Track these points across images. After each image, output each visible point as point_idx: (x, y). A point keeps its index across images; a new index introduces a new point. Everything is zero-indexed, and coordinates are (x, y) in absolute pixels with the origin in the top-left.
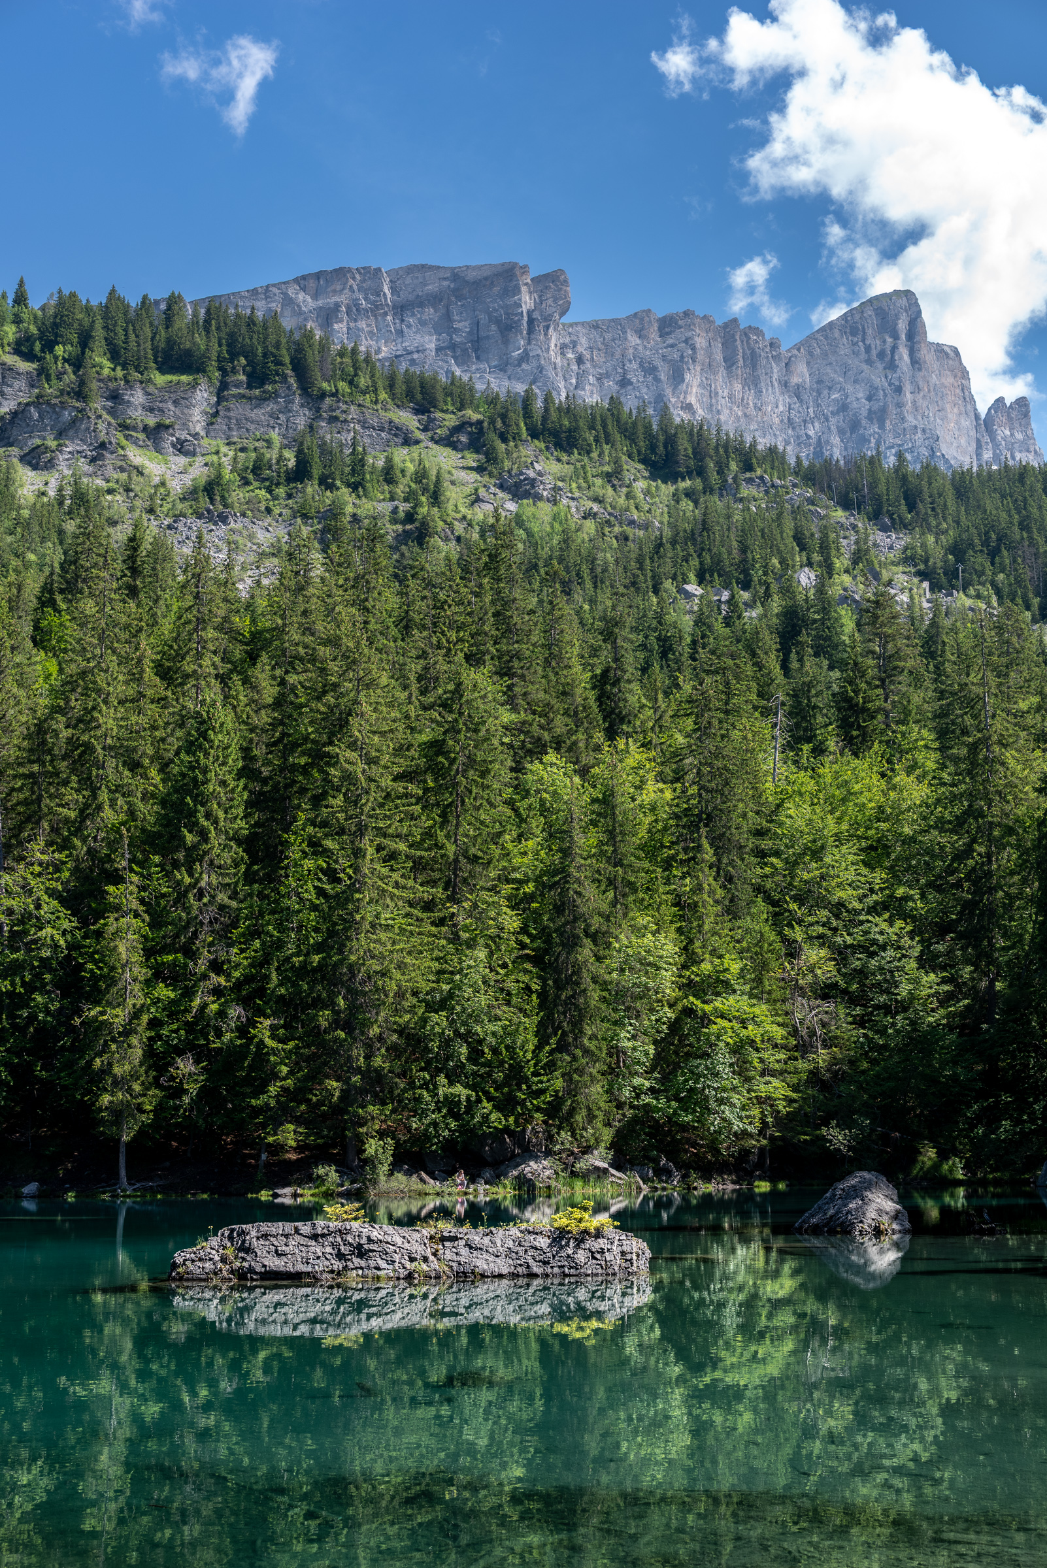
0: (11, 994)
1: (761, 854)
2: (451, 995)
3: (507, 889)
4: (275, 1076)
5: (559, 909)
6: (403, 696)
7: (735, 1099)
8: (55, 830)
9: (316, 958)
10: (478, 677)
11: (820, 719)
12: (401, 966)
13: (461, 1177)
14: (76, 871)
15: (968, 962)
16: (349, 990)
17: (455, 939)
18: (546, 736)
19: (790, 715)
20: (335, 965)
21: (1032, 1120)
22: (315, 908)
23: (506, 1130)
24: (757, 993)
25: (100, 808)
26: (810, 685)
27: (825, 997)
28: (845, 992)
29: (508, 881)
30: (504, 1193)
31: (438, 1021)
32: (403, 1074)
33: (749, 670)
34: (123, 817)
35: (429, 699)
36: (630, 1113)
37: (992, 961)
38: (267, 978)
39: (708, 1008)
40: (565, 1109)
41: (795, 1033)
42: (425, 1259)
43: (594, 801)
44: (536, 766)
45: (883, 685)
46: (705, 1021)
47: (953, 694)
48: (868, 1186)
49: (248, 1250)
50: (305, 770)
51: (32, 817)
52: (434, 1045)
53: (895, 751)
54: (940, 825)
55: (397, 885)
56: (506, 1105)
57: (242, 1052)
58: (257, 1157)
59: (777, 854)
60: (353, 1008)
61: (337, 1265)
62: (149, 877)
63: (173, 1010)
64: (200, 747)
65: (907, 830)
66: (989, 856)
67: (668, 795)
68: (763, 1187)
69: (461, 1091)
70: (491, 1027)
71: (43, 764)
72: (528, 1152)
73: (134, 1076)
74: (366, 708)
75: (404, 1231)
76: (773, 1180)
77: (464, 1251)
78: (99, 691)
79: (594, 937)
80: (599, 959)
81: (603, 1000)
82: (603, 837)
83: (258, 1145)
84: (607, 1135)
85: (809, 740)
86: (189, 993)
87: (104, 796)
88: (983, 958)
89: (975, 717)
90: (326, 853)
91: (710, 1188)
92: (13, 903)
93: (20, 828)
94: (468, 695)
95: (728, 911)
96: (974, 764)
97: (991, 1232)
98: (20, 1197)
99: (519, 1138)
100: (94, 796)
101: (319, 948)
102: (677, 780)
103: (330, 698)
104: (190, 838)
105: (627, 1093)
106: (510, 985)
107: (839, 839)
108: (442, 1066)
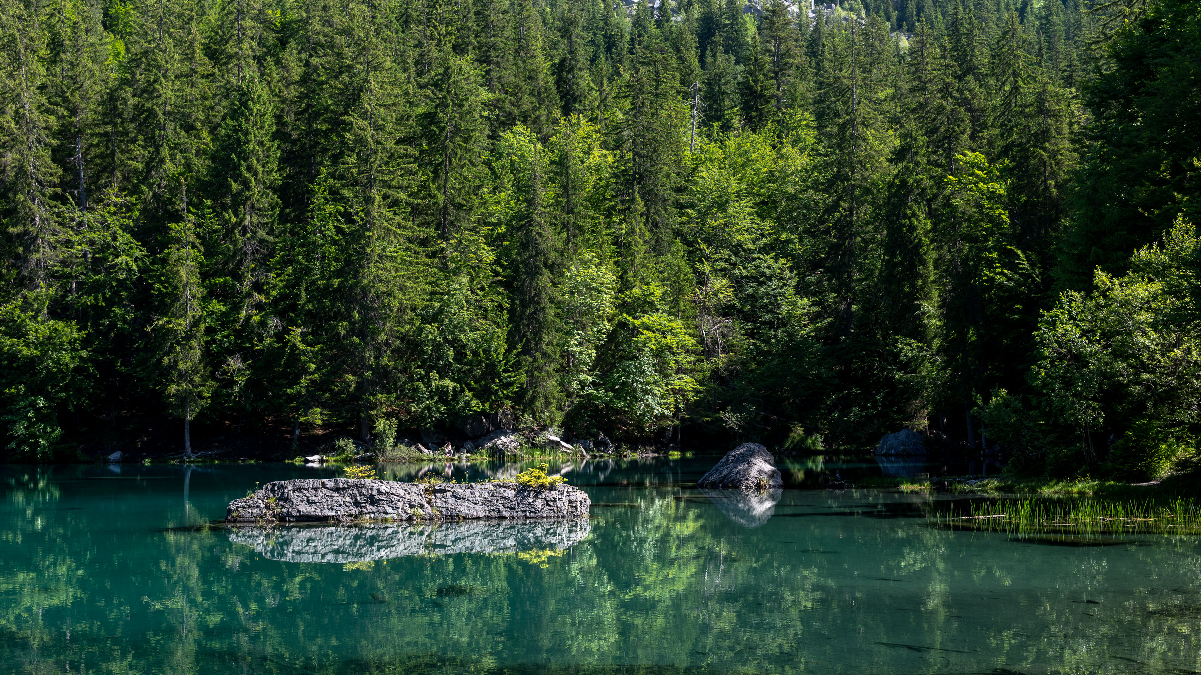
0: (95, 307)
1: (680, 207)
2: (441, 311)
3: (485, 230)
4: (306, 372)
5: (525, 246)
6: (403, 77)
7: (656, 390)
8: (126, 179)
9: (336, 282)
10: (463, 63)
11: (727, 103)
12: (402, 289)
13: (449, 448)
14: (143, 211)
15: (832, 290)
16: (362, 307)
17: (444, 268)
18: (516, 112)
19: (705, 99)
20: (351, 287)
21: (874, 407)
22: (335, 243)
23: (483, 413)
24: (673, 313)
25: (162, 161)
26: (720, 76)
27: (725, 315)
28: (740, 311)
29: (486, 224)
30: (482, 459)
31: (432, 330)
32: (404, 371)
33: (674, 63)
34: (181, 169)
35: (424, 80)
36: (577, 401)
37: (850, 290)
38: (298, 296)
39: (637, 322)
40: (528, 398)
41: (702, 341)
42: (422, 507)
43: (553, 163)
44: (507, 135)
45: (776, 77)
46: (635, 332)
47: (829, 85)
48: (752, 454)
49: (287, 500)
50: (326, 135)
51: (108, 168)
52: (429, 349)
53: (784, 129)
54: (816, 186)
55: (399, 226)
56: (483, 394)
57: (279, 353)
58: (292, 433)
59: (692, 206)
60: (365, 321)
61: (355, 511)
62: (203, 217)
63: (225, 320)
64: (242, 114)
65: (790, 190)
66: (851, 210)
67: (610, 159)
68: (675, 455)
69: (449, 384)
70: (472, 336)
71: (115, 125)
72: (500, 430)
73: (195, 371)
74: (374, 86)
75: (406, 486)
76: (682, 451)
77: (451, 501)
78: (159, 68)
79: (552, 268)
80: (555, 285)
81: (558, 316)
82: (559, 191)
83: (293, 424)
84: (560, 417)
85: (718, 119)
86: (236, 308)
87: (165, 152)
88: (843, 287)
89: (845, 103)
90: (343, 200)
91: (636, 456)
92: (94, 236)
93: (98, 177)
94: (454, 78)
95: (654, 249)
96: (843, 140)
97: (841, 487)
98: (107, 462)
99: (492, 419)
100: (157, 152)
101: (338, 274)
102: (617, 148)
103: (345, 78)
104: (235, 187)
105: (575, 385)
106: (487, 304)
107: (739, 196)
108: (434, 364)
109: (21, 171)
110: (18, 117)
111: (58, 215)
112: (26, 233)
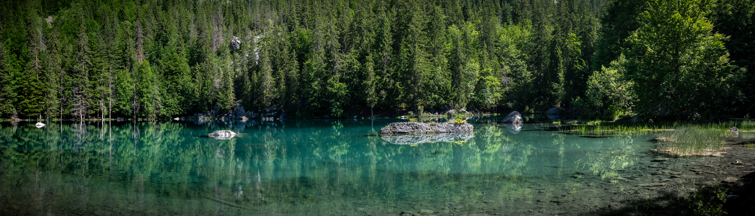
0: (349, 79)
1: (496, 46)
2: (434, 76)
3: (445, 54)
4: (400, 94)
5: (455, 58)
6: (423, 12)
7: (490, 97)
8: (356, 46)
9: (407, 69)
10: (438, 8)
11: (508, 17)
12: (424, 71)
13: (437, 113)
14: (360, 54)
15: (536, 69)
16: (414, 76)
17: (435, 65)
18: (452, 21)
19: (502, 16)
20: (411, 71)
21: (547, 101)
22: (407, 59)
23: (446, 104)
24: (495, 75)
25: (364, 40)
26: (506, 9)
27: (508, 76)
28: (512, 75)
29: (445, 52)
30: (445, 116)
31: (432, 82)
32: (425, 93)
33: (493, 6)
34: (368, 42)
35: (428, 13)
36: (470, 100)
37: (541, 70)
38: (398, 74)
39: (485, 78)
40: (457, 99)
41: (502, 84)
42: (429, 129)
43: (462, 35)
44: (450, 27)
45: (521, 10)
46: (485, 81)
47: (536, 12)
48: (516, 114)
49: (395, 128)
50: (403, 30)
51: (351, 43)
52: (431, 87)
53: (524, 24)
54: (532, 41)
55: (423, 54)
56: (445, 99)
57: (394, 89)
58: (397, 110)
59: (499, 46)
60: (415, 80)
61: (412, 131)
62: (374, 54)
63: (380, 81)
64: (382, 26)
65: (525, 42)
66: (541, 48)
67: (477, 33)
68: (496, 114)
69: (436, 96)
70: (442, 83)
71: (352, 32)
72: (450, 108)
73: (373, 94)
74: (415, 15)
75: (425, 124)
76: (497, 113)
77: (437, 128)
78: (362, 16)
79: (462, 64)
80: (464, 68)
81: (464, 77)
82: (464, 42)
83: (397, 107)
84: (465, 104)
85: (506, 22)
86: (383, 78)
87: (364, 38)
88: (539, 69)
89: (540, 18)
90: (408, 47)
91: (485, 115)
92: (349, 61)
93: (349, 46)
94: (436, 12)
95: (489, 58)
96: (539, 28)
97: (538, 123)
98: (354, 118)
99: (448, 105)
100: (363, 38)
101: (408, 67)
102: (479, 30)
103: (408, 14)
104: (381, 46)
105: (469, 96)
106: (446, 74)
107: (512, 43)
108: (432, 91)
109: (332, 46)
110: (331, 32)
111: (340, 56)
112: (333, 61)
